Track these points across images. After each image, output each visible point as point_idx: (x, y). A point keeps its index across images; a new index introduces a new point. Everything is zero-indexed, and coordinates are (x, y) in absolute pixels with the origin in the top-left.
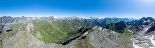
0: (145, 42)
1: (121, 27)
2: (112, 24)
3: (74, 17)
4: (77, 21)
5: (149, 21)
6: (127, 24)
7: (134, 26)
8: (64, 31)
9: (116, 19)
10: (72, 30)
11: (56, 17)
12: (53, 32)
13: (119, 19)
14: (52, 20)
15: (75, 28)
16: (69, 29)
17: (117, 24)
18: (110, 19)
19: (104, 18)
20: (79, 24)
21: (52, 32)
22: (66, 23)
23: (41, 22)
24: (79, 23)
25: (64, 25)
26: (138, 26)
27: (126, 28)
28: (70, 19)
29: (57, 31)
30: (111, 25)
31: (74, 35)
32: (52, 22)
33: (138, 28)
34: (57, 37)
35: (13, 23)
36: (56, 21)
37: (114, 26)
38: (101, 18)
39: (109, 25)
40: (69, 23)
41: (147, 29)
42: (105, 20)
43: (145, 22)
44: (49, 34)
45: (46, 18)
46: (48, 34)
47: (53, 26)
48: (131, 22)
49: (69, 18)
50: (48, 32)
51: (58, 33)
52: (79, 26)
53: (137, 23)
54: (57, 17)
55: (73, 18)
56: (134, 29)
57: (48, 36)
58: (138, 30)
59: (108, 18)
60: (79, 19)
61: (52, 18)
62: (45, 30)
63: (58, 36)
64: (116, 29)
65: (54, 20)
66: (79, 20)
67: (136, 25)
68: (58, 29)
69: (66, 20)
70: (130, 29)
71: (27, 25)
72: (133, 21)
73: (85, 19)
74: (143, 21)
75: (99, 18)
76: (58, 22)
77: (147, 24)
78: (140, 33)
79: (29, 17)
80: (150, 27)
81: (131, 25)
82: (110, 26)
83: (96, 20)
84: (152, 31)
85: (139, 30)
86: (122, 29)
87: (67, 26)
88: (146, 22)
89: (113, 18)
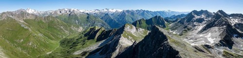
2: (140, 21)
3: (66, 10)
4: (72, 16)
5: (203, 16)
7: (179, 24)
8: (52, 39)
9: (143, 13)
10: (65, 34)
11: (30, 11)
12: (30, 44)
13: (148, 12)
14: (23, 17)
15: (71, 31)
16: (60, 33)
18: (132, 13)
19: (120, 10)
20: (76, 23)
21: (29, 42)
22: (52, 22)
24: (77, 21)
25: (49, 27)
26: (186, 23)
27: (165, 27)
28: (59, 13)
29: (38, 40)
32: (25, 21)
33: (186, 27)
34: (40, 52)
36: (33, 18)
37: (144, 24)
38: (114, 11)
40: (58, 22)
41: (200, 28)
42: (123, 15)
43: (197, 17)
44: (24, 48)
45: (12, 14)
46: (20, 49)
47: (28, 29)
48: (170, 18)
49: (56, 12)
50: (19, 45)
51: (41, 45)
52: (78, 27)
53: (184, 19)
54: (33, 11)
55: (63, 12)
56: (179, 29)
57: (21, 53)
58: (187, 29)
59: (128, 11)
60: (76, 13)
61: (23, 14)
62: (12, 41)
63: (43, 51)
65: (28, 18)
66: (75, 15)
67: (182, 22)
68: (40, 35)
69: (51, 15)
70: (173, 29)
72: (175, 17)
73: (87, 14)
74: (194, 17)
75: (110, 10)
76: (38, 21)
77: (200, 21)
78: (190, 33)
80: (205, 25)
81: (174, 22)
83: (107, 14)
84: (208, 28)
85: (189, 29)
87: (55, 29)
88: (199, 17)
89: (137, 11)
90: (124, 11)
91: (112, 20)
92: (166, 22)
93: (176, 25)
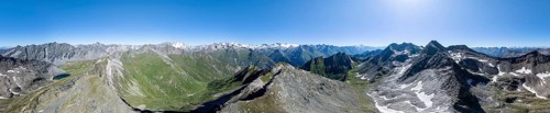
0: (405, 99)
1: (340, 67)
2: (316, 60)
3: (224, 44)
4: (229, 53)
5: (406, 52)
6: (354, 59)
7: (371, 65)
8: (199, 80)
9: (326, 49)
10: (217, 75)
11: (177, 45)
12: (170, 83)
13: (332, 47)
14: (167, 52)
15: (225, 71)
16: (210, 73)
17: (328, 61)
18: (311, 49)
19: (296, 46)
20: (234, 62)
21: (169, 80)
22: (202, 59)
23: (142, 57)
24: (236, 59)
25: (197, 64)
26: (380, 63)
27: (351, 68)
28: (213, 48)
29: (180, 78)
30: (315, 64)
31: (225, 88)
32: (170, 56)
33: (380, 69)
34: (180, 93)
35: (72, 59)
36: (180, 53)
37: (321, 64)
38: (288, 46)
39: (309, 63)
40: (210, 59)
41: (403, 70)
42: (298, 51)
43: (397, 53)
44: (162, 87)
45: (155, 47)
46: (158, 87)
47: (169, 66)
48: (362, 56)
49: (210, 47)
50: (158, 82)
51: (183, 84)
52: (235, 67)
53: (378, 56)
54: (182, 44)
55: (219, 47)
56: (371, 71)
57: (158, 92)
58: (382, 73)
59: (305, 46)
60: (235, 48)
61: (167, 47)
62: (150, 76)
63: (184, 93)
64: (326, 72)
65: (174, 52)
66: (234, 51)
67: (375, 62)
68: (184, 73)
69: (203, 51)
70: (362, 72)
71: (107, 62)
72: (368, 54)
73: (250, 50)
74: (393, 53)
75: (283, 45)
76: (184, 57)
77: (402, 59)
78: (385, 79)
79: (112, 46)
80: (410, 66)
81: (364, 61)
82: (312, 66)
83: (277, 51)
84: (416, 72)
85: (384, 73)
86: (342, 71)
87: (205, 68)
88: (400, 53)
89: (318, 46)
90: (300, 46)
92: (352, 62)
93: (367, 65)
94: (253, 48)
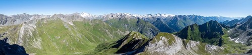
1: (213, 33)
2: (192, 26)
3: (118, 14)
4: (122, 20)
6: (224, 26)
7: (240, 31)
8: (91, 41)
9: (195, 18)
10: (108, 38)
11: (85, 15)
12: (64, 41)
13: (200, 17)
15: (116, 35)
16: (102, 36)
17: (202, 28)
18: (184, 18)
19: (173, 16)
20: (125, 27)
25: (94, 29)
27: (223, 34)
28: (110, 17)
30: (191, 30)
33: (250, 34)
37: (197, 30)
38: (167, 16)
39: (186, 30)
40: (104, 25)
42: (175, 20)
49: (107, 16)
52: (125, 32)
53: (245, 24)
54: (87, 14)
55: (115, 16)
56: (242, 36)
59: (180, 16)
60: (126, 17)
61: (73, 16)
64: (202, 37)
65: (77, 20)
66: (126, 19)
67: (243, 28)
69: (102, 19)
70: (233, 36)
73: (138, 18)
75: (163, 15)
79: (35, 15)
81: (231, 27)
82: (189, 32)
83: (159, 19)
86: (215, 36)
87: (99, 31)
89: (189, 16)
90: (176, 16)
91: (163, 25)
92: (223, 28)
93: (236, 31)
94: (140, 17)
